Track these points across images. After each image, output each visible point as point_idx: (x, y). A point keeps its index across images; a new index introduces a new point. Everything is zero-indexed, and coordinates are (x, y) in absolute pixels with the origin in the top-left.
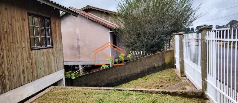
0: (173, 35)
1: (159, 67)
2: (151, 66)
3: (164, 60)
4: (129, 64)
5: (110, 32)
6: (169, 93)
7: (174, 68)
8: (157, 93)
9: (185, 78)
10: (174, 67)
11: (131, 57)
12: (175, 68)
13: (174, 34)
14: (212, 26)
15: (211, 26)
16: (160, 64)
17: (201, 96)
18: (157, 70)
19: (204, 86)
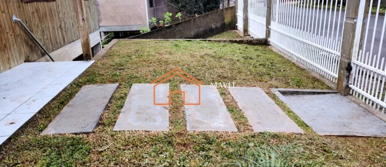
1: (217, 28)
2: (207, 28)
3: (224, 19)
4: (179, 26)
6: (236, 42)
7: (235, 29)
8: (225, 41)
9: (248, 37)
11: (181, 17)
12: (237, 29)
17: (264, 43)
18: (215, 32)
19: (268, 33)
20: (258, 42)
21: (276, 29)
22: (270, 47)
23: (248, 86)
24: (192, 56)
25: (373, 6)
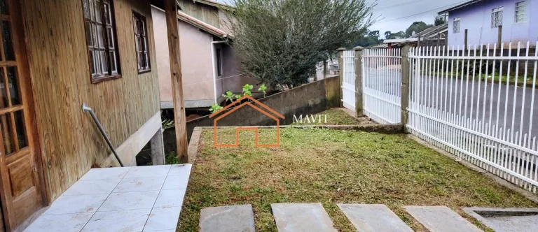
0: (339, 51)
1: (315, 105)
2: (303, 105)
3: (325, 93)
5: (214, 44)
6: (362, 129)
7: (339, 107)
8: (347, 129)
9: (364, 118)
10: (340, 104)
11: (265, 90)
12: (343, 107)
13: (340, 49)
14: (378, 31)
15: (376, 32)
16: (318, 101)
17: (400, 130)
18: (313, 110)
19: (405, 117)
20: (393, 129)
21: (417, 112)
22: (409, 136)
23: (428, 203)
24: (321, 154)
25: (519, 75)
